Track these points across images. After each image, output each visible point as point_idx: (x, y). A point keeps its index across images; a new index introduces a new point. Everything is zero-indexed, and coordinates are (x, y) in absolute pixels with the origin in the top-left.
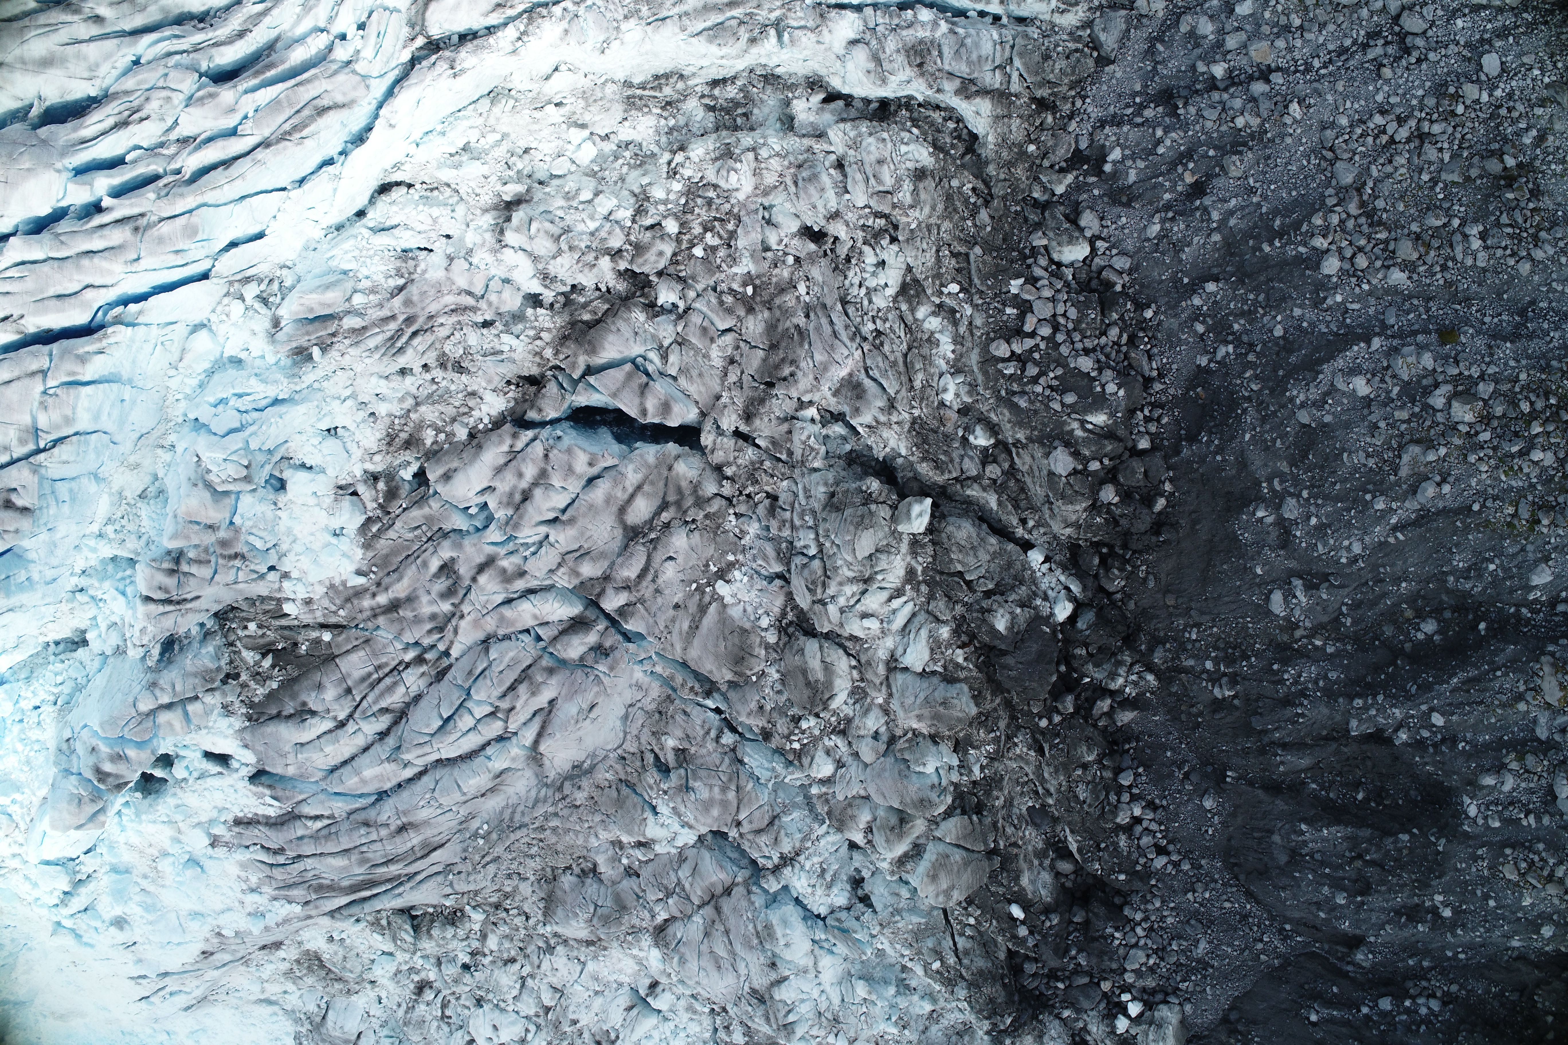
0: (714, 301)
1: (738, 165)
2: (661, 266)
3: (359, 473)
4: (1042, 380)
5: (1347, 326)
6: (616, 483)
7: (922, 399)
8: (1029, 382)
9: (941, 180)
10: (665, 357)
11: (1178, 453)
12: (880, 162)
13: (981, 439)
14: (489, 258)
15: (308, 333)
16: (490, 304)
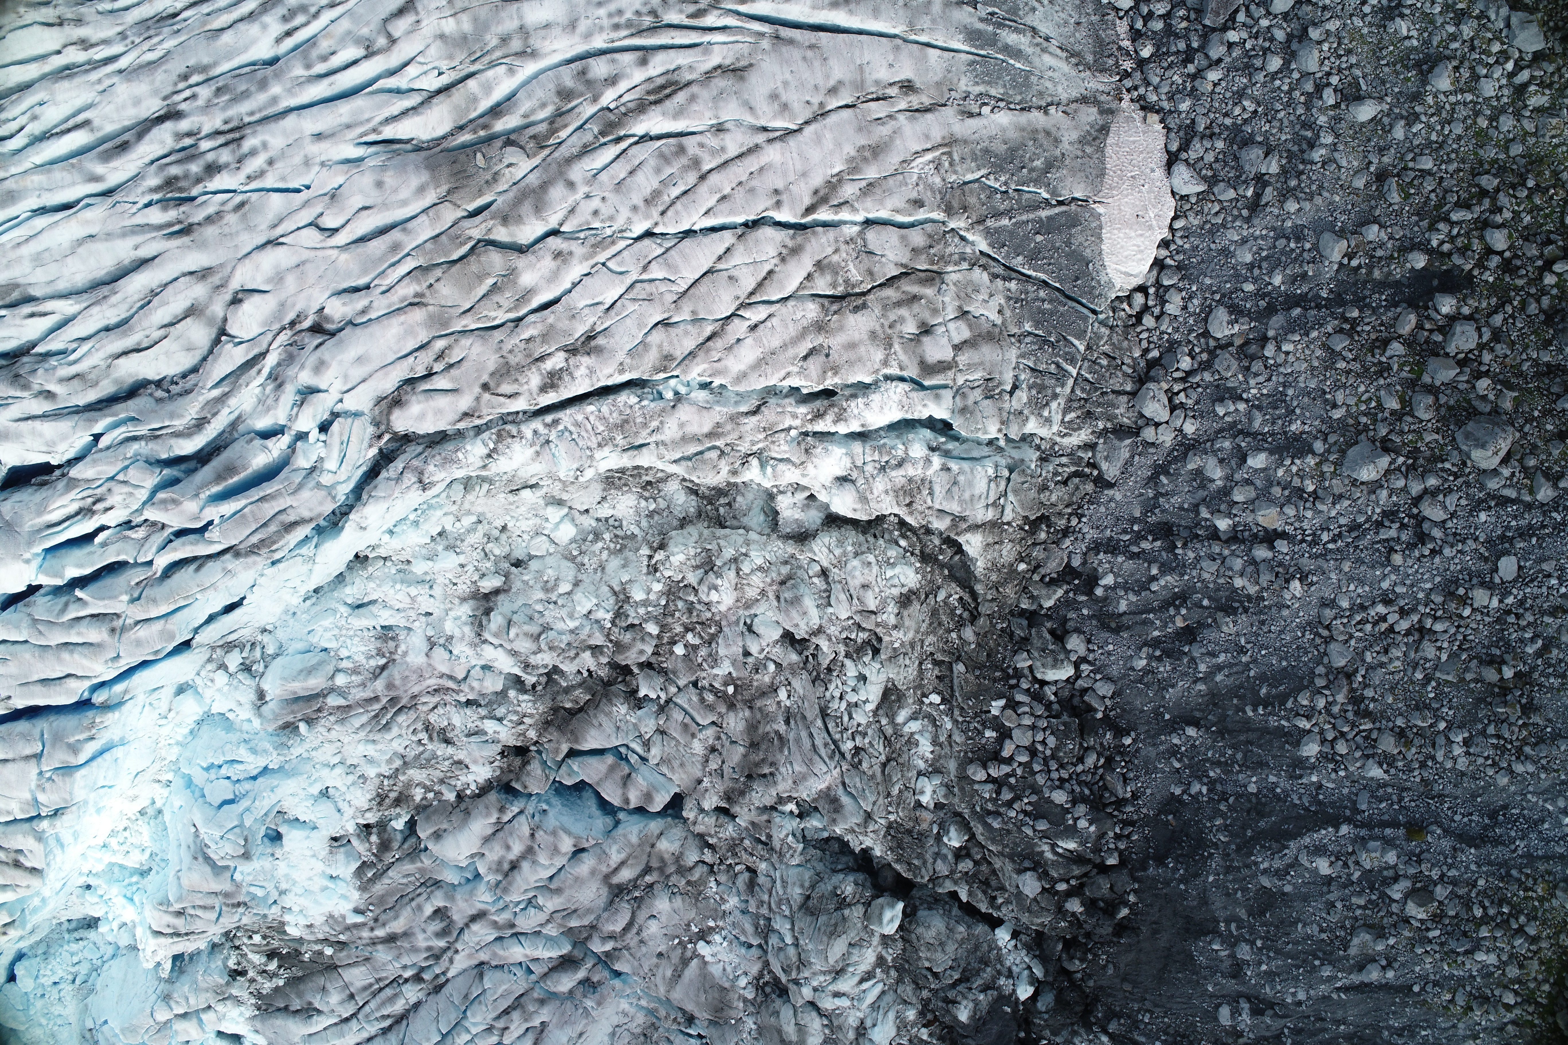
0: (695, 699)
1: (719, 582)
2: (643, 659)
3: (351, 828)
4: (1016, 806)
5: (1320, 803)
6: (600, 860)
7: (899, 804)
8: (1004, 805)
9: (927, 597)
10: (647, 744)
11: (1145, 869)
12: (865, 586)
13: (954, 840)
14: (469, 651)
15: (293, 712)
16: (472, 689)
